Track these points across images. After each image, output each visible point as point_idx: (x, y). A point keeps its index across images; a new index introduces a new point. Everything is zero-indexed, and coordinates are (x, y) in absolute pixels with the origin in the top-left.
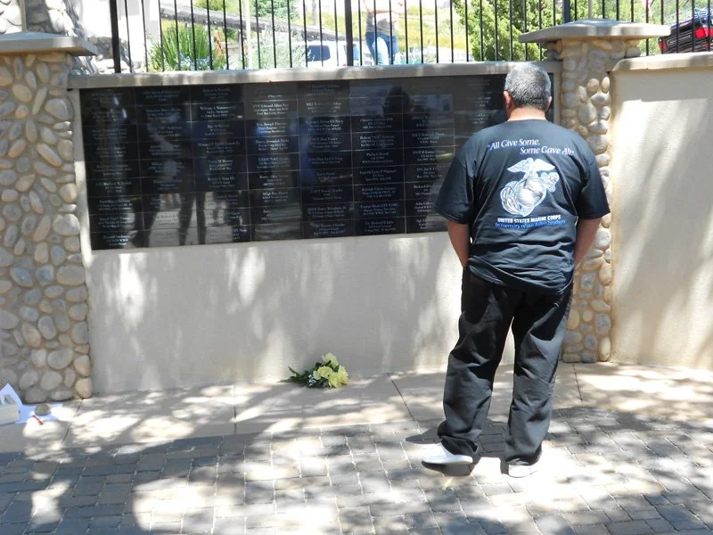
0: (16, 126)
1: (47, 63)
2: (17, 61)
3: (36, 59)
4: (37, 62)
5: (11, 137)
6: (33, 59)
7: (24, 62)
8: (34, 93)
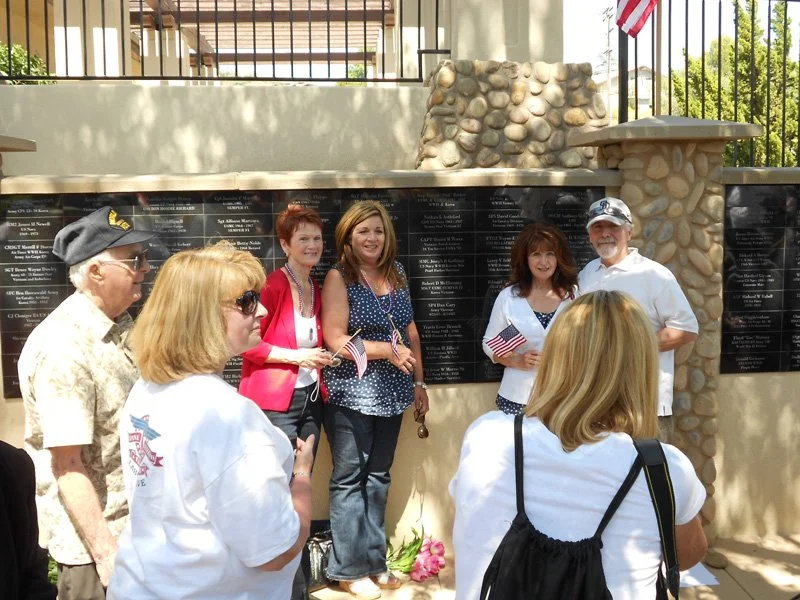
0: (668, 226)
1: (706, 153)
2: (678, 150)
3: (696, 150)
4: (697, 152)
5: (661, 238)
6: (693, 149)
7: (684, 151)
8: (692, 187)
